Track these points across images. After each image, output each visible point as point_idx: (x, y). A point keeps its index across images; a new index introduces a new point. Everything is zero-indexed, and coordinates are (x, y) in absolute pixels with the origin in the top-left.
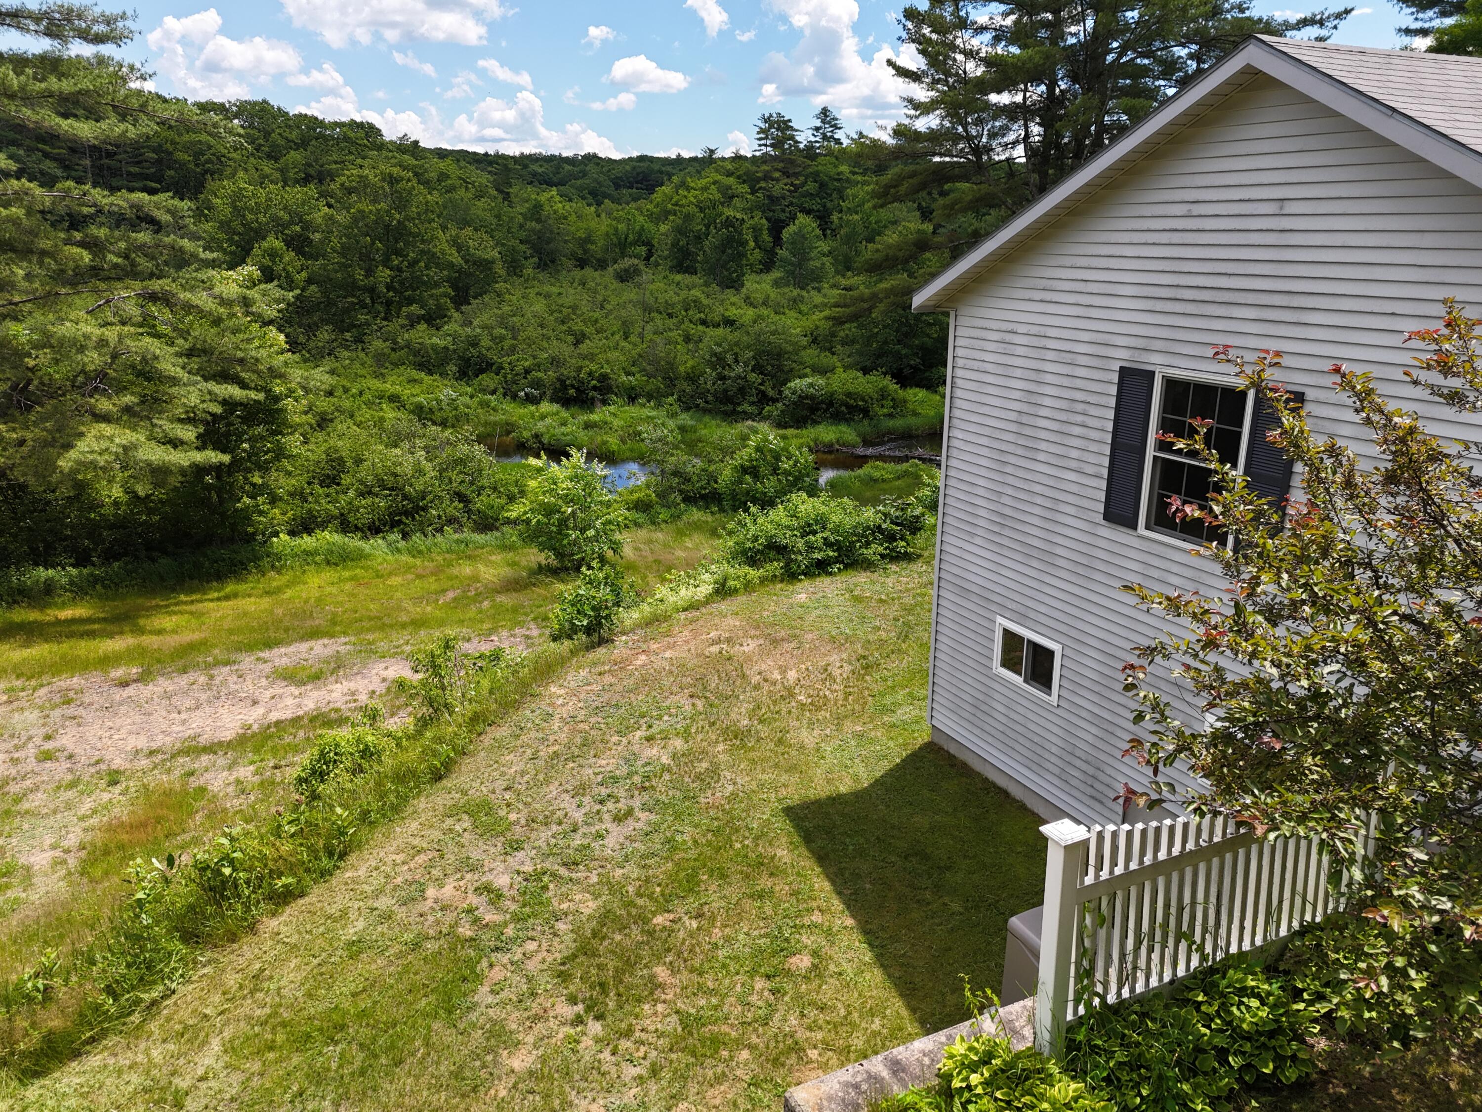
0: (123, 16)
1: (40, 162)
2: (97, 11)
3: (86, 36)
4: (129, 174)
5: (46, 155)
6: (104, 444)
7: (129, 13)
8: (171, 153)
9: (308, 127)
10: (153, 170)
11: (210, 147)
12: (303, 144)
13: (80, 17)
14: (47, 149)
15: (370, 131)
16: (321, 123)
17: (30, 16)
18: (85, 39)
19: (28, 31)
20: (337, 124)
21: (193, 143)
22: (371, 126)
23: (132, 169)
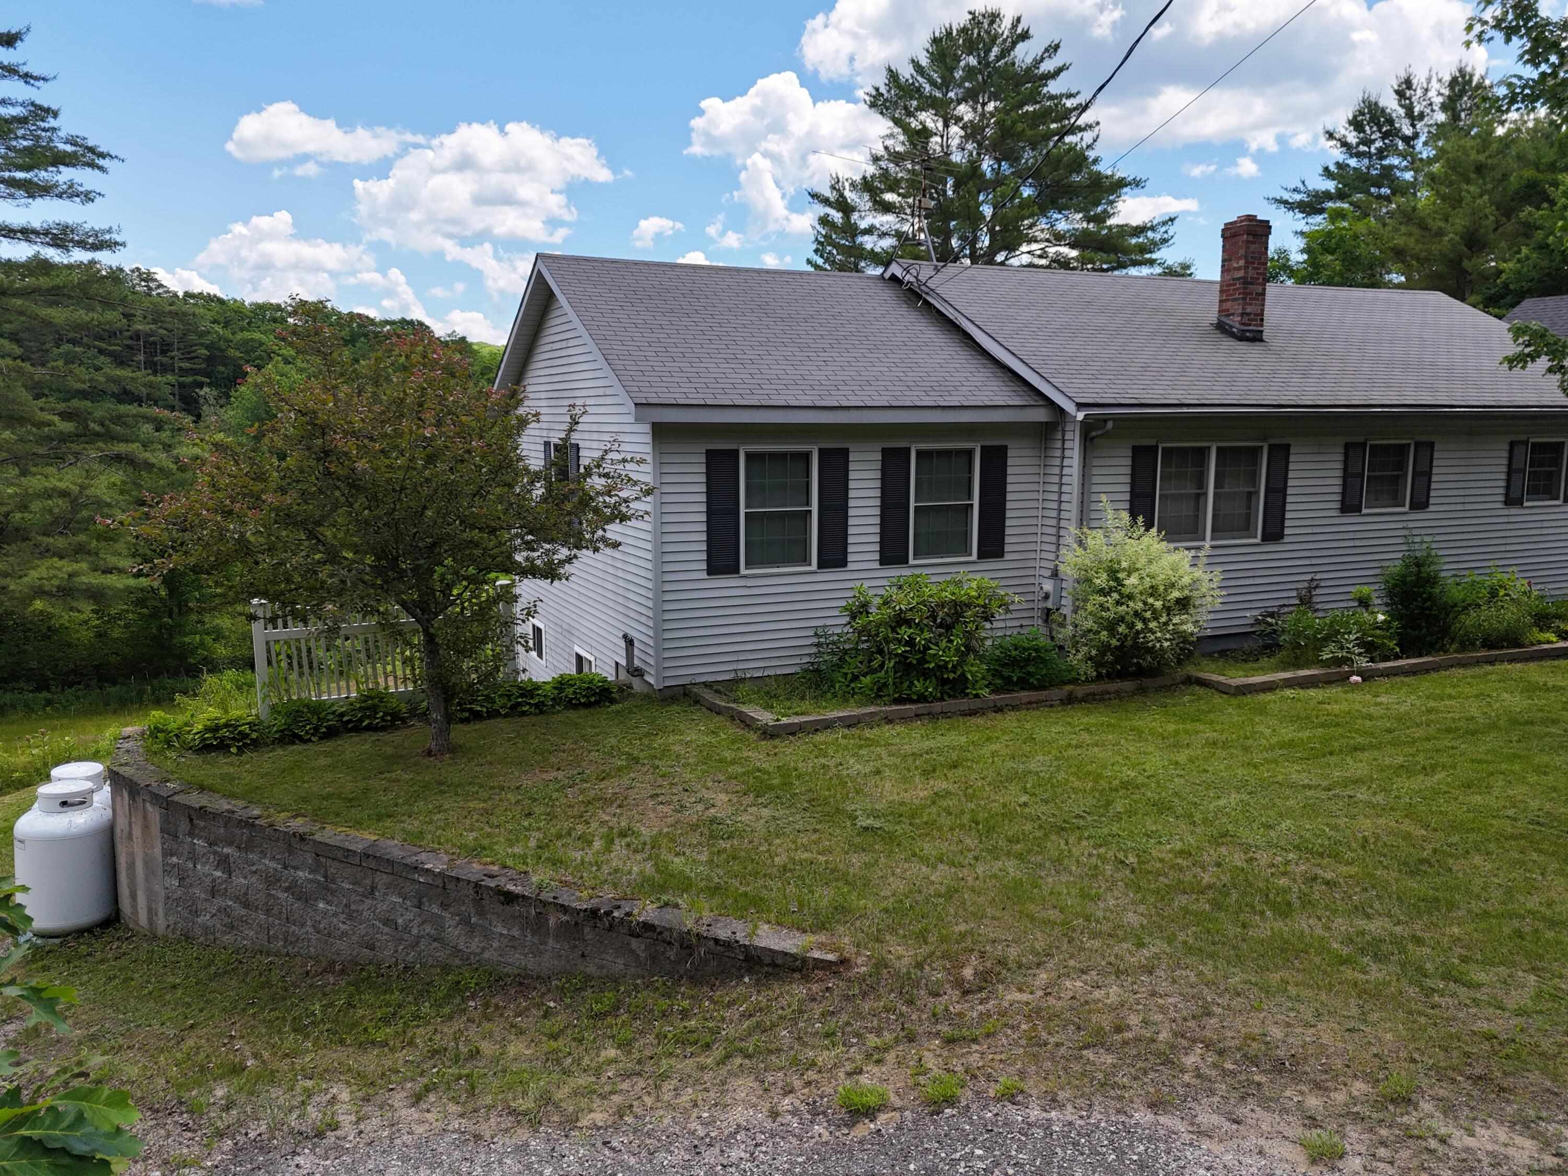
0: (109, 231)
1: (95, 357)
2: (87, 227)
3: (82, 244)
4: (181, 369)
5: (101, 351)
6: (52, 572)
7: (115, 228)
8: (222, 351)
9: (359, 326)
10: (203, 366)
11: (261, 344)
12: (351, 341)
13: (72, 231)
14: (104, 346)
15: (420, 328)
16: (371, 321)
17: (36, 232)
18: (84, 248)
19: (36, 243)
20: (387, 322)
21: (246, 342)
22: (421, 324)
23: (183, 365)
